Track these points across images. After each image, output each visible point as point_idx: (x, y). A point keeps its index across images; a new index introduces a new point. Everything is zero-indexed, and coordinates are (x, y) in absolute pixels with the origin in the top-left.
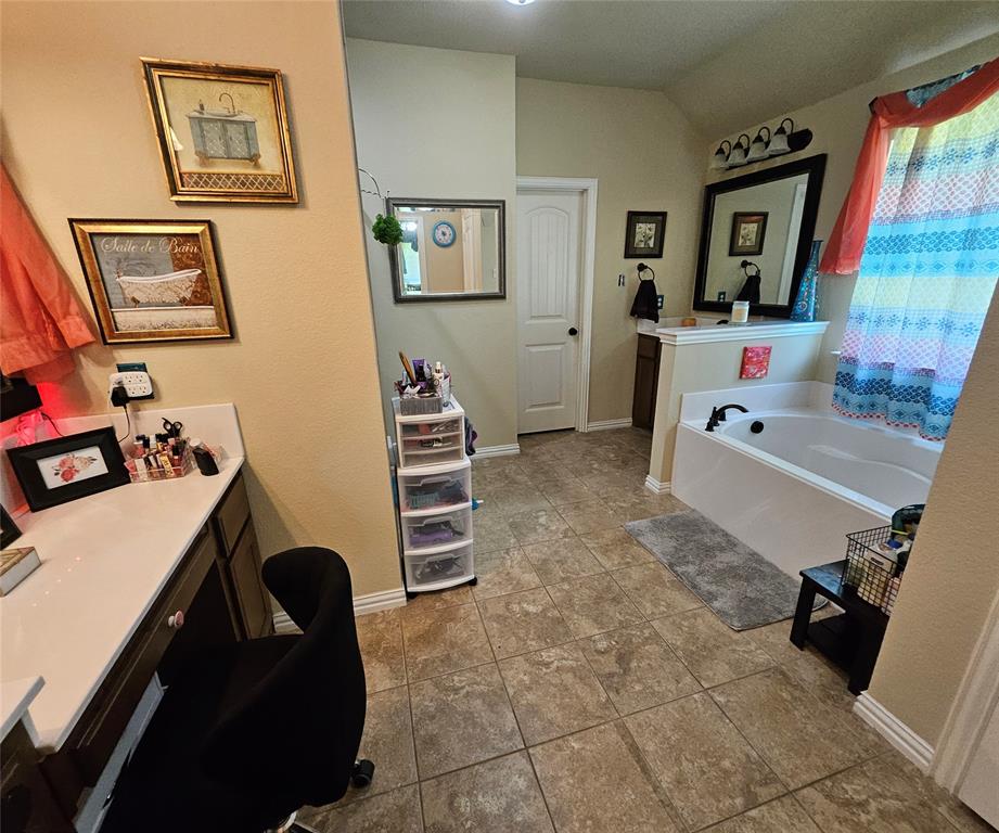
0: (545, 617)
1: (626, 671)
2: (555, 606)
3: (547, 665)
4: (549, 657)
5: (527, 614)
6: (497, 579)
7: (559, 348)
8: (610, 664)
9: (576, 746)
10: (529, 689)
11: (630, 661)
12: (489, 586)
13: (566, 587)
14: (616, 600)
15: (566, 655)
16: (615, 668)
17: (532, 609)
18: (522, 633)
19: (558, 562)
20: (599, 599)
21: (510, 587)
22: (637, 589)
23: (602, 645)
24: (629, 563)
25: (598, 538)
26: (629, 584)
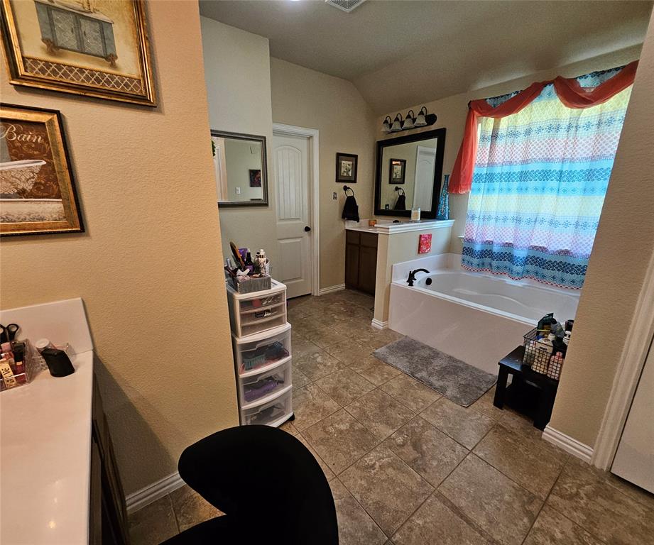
0: (354, 431)
1: (423, 454)
2: (357, 421)
3: (372, 467)
4: (371, 460)
5: (341, 432)
6: (308, 411)
7: (298, 240)
8: (410, 452)
9: (420, 522)
10: (369, 490)
11: (421, 446)
12: (304, 418)
13: (358, 404)
14: (392, 406)
15: (381, 455)
16: (415, 454)
17: (343, 427)
18: (344, 448)
19: (344, 387)
20: (382, 408)
21: (320, 415)
22: (400, 395)
23: (400, 440)
24: (387, 378)
25: (360, 366)
26: (394, 392)
